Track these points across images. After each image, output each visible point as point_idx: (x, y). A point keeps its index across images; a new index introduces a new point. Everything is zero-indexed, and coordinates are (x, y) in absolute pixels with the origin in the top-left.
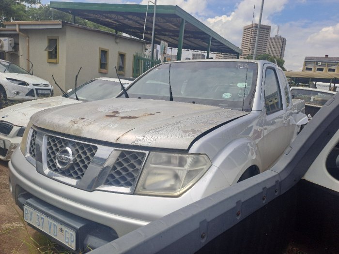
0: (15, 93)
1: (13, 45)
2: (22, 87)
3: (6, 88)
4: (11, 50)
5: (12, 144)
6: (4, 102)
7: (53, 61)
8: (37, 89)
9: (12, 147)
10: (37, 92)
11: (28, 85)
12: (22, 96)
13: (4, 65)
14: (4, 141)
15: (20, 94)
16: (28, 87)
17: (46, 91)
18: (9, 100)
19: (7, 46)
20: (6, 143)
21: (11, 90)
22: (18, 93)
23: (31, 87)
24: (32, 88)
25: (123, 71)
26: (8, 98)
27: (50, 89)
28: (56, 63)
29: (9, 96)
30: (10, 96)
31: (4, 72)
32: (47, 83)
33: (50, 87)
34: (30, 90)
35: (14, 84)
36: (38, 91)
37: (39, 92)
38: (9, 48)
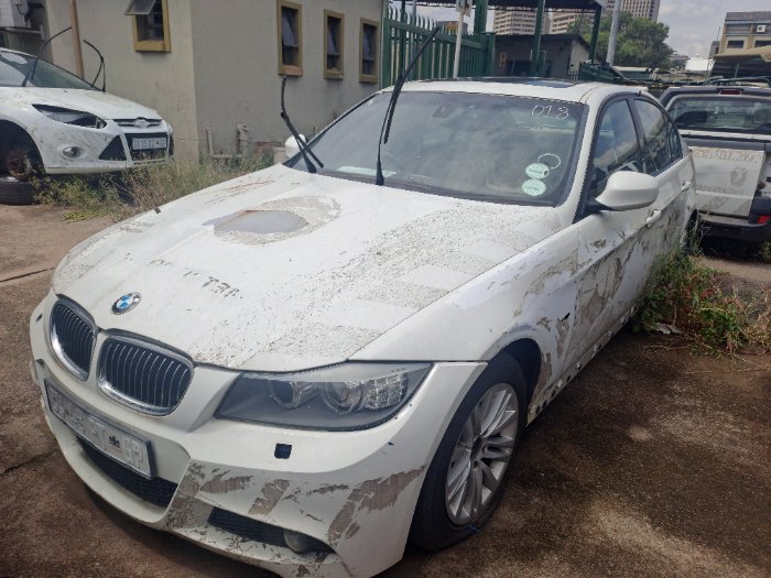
0: (65, 153)
1: (25, 9)
2: (85, 133)
3: (36, 137)
4: (22, 23)
5: (197, 468)
6: (36, 183)
7: (155, 45)
8: (130, 137)
9: (202, 482)
10: (130, 144)
11: (100, 123)
12: (86, 159)
13: (14, 64)
14: (150, 446)
15: (84, 155)
16: (102, 130)
17: (156, 140)
18: (49, 175)
19: (10, 11)
20: (159, 451)
21: (54, 144)
22: (75, 152)
23: (111, 130)
24: (115, 134)
25: (339, 69)
26: (48, 171)
27: (163, 135)
28: (163, 53)
29: (51, 163)
30: (54, 162)
31: (24, 85)
32: (153, 115)
33: (164, 127)
34: (109, 140)
35: (59, 125)
36: (134, 140)
37: (139, 144)
38: (15, 19)
